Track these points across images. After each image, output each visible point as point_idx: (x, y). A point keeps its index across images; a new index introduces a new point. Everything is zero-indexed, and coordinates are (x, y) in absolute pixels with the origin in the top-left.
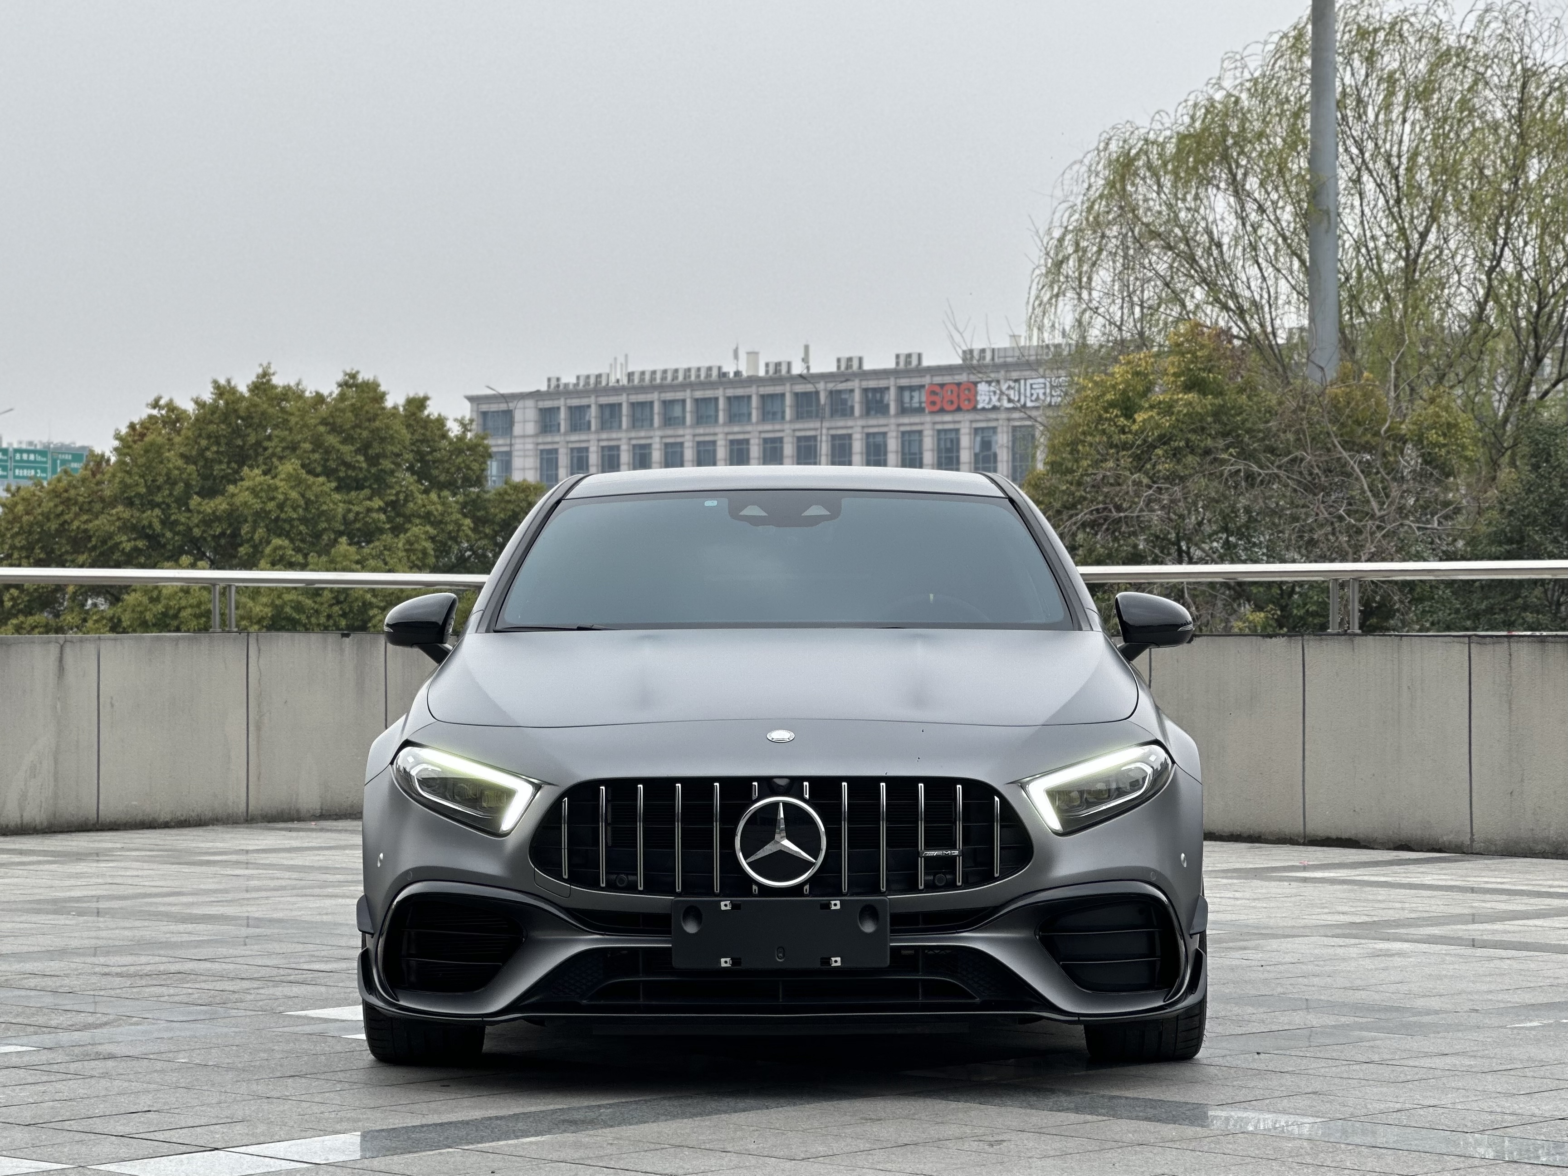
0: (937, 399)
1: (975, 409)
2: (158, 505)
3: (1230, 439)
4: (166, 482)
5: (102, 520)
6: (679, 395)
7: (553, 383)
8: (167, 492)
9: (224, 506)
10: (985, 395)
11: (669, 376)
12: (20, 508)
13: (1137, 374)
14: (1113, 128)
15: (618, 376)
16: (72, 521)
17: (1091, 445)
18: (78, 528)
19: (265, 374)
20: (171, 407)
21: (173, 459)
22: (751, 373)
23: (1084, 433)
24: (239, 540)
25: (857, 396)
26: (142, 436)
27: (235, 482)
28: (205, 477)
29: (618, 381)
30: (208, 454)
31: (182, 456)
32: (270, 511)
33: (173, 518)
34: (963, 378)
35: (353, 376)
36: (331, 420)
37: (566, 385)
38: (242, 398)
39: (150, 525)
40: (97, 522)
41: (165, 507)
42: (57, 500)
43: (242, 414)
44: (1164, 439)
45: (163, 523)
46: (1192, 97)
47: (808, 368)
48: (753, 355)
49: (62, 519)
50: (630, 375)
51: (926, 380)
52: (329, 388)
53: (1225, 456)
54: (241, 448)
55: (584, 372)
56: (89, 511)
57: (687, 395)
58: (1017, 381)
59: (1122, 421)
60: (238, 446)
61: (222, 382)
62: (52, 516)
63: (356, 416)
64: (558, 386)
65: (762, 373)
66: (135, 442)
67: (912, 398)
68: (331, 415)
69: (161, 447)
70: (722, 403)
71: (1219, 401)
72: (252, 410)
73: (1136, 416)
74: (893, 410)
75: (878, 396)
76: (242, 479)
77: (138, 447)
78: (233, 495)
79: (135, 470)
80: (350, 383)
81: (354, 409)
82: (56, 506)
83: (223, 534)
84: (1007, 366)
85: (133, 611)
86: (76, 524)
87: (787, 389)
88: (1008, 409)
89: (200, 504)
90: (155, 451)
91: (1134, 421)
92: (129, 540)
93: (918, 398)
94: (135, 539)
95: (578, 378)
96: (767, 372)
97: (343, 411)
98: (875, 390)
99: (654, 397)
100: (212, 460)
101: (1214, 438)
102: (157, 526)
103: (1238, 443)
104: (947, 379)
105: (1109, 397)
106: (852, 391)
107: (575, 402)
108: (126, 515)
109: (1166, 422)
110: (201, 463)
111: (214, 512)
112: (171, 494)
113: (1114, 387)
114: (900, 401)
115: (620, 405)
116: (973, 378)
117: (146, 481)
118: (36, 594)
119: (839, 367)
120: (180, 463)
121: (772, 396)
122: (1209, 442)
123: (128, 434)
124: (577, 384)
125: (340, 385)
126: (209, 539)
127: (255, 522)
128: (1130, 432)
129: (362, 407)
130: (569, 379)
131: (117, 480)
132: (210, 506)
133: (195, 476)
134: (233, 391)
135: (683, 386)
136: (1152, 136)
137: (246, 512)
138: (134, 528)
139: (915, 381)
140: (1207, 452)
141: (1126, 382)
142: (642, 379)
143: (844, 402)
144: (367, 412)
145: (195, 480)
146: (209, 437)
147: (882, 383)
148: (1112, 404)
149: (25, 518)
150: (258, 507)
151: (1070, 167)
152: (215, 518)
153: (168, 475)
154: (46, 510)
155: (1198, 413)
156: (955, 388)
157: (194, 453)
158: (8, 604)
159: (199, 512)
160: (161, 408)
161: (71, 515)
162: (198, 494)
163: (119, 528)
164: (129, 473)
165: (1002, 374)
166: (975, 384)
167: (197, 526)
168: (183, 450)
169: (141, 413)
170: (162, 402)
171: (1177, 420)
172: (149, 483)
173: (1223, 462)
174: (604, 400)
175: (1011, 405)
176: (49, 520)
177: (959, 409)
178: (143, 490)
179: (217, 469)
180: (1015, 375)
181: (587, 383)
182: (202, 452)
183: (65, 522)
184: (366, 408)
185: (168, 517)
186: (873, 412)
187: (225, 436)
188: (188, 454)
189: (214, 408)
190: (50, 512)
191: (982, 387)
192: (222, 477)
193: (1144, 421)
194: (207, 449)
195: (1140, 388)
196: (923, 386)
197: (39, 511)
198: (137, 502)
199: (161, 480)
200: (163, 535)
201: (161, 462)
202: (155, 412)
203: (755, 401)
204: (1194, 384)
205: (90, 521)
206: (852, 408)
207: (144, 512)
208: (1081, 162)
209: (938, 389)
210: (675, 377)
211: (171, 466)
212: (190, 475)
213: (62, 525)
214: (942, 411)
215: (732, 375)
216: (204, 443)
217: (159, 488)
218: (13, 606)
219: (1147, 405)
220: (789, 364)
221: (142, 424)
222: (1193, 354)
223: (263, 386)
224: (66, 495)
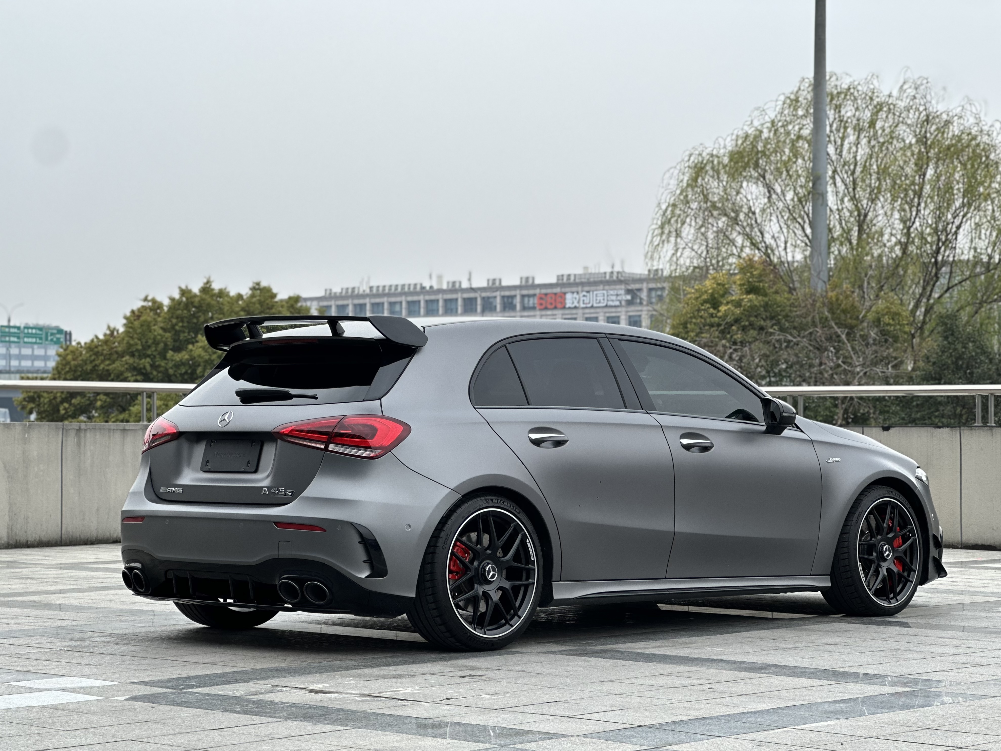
0: (543, 302)
1: (564, 308)
2: (149, 356)
3: (774, 322)
4: (153, 343)
5: (117, 364)
6: (398, 299)
7: (328, 292)
8: (153, 349)
9: (187, 357)
10: (570, 300)
11: (393, 289)
12: (70, 357)
13: (719, 284)
14: (693, 148)
15: (364, 288)
16: (100, 364)
17: (695, 324)
18: (103, 368)
19: (208, 282)
20: (154, 301)
21: (157, 330)
22: (439, 287)
23: (691, 318)
24: (195, 376)
25: (498, 300)
26: (139, 317)
27: (193, 343)
28: (175, 341)
29: (364, 291)
30: (177, 328)
31: (162, 328)
32: (213, 360)
33: (157, 363)
34: (558, 290)
35: (258, 284)
36: (247, 309)
37: (335, 293)
38: (195, 296)
39: (144, 368)
40: (114, 366)
41: (153, 357)
42: (91, 353)
43: (196, 304)
44: (737, 321)
45: (151, 366)
46: (735, 132)
47: (471, 284)
48: (440, 278)
49: (94, 364)
50: (371, 288)
51: (537, 291)
52: (245, 291)
53: (771, 330)
54: (195, 324)
55: (345, 286)
56: (109, 359)
57: (403, 299)
58: (588, 292)
59: (711, 310)
60: (194, 323)
61: (184, 287)
62: (88, 362)
63: (262, 306)
64: (330, 294)
65: (445, 287)
66: (135, 320)
67: (529, 301)
68: (248, 305)
69: (149, 323)
70: (422, 304)
71: (766, 299)
72: (202, 302)
73: (720, 308)
74: (518, 307)
75: (510, 300)
76: (197, 342)
77: (137, 323)
78: (191, 350)
79: (135, 336)
80: (256, 288)
81: (261, 303)
82: (90, 356)
83: (186, 373)
84: (582, 284)
85: (136, 416)
86: (102, 366)
87: (459, 296)
88: (583, 308)
89: (173, 356)
90: (147, 326)
91: (719, 311)
92: (133, 376)
93: (532, 302)
94: (136, 375)
95: (342, 289)
96: (448, 286)
97: (254, 303)
98: (508, 297)
99: (385, 300)
100: (180, 331)
101: (764, 320)
102: (148, 368)
103: (778, 323)
104: (549, 291)
105: (705, 297)
106: (495, 297)
107: (341, 303)
108: (131, 361)
109: (738, 311)
110: (173, 332)
111: (181, 360)
112: (156, 350)
113: (706, 292)
114: (522, 302)
115: (365, 305)
116: (564, 290)
117: (142, 343)
118: (78, 407)
119: (488, 284)
120: (161, 332)
121: (451, 300)
122: (762, 323)
123: (131, 316)
124: (341, 293)
125: (251, 289)
126: (178, 375)
127: (205, 366)
128: (716, 316)
129: (264, 301)
130: (337, 289)
131: (125, 342)
132: (178, 357)
133: (169, 339)
134: (190, 291)
135: (401, 294)
136: (715, 152)
137: (200, 360)
138: (135, 369)
139: (531, 292)
140: (762, 328)
141: (713, 289)
142: (378, 290)
143: (491, 303)
144: (268, 304)
145: (170, 343)
146: (177, 318)
147: (512, 293)
148: (706, 301)
149: (73, 363)
150: (207, 357)
151: (668, 170)
152: (182, 363)
153: (154, 339)
154: (85, 358)
155: (756, 306)
156: (553, 296)
157: (169, 327)
158: (62, 412)
159: (172, 360)
160: (149, 301)
161: (99, 361)
162: (172, 350)
163: (127, 369)
164: (132, 338)
165: (580, 289)
166: (565, 294)
167: (171, 368)
168: (162, 325)
169: (138, 304)
170: (150, 298)
171: (744, 310)
172: (144, 343)
173: (771, 334)
174: (357, 302)
175: (584, 306)
176: (86, 364)
177: (555, 308)
178: (140, 347)
179: (182, 336)
180: (587, 288)
181: (347, 292)
182: (173, 326)
183: (96, 365)
184: (267, 302)
185: (154, 363)
186: (507, 309)
187: (186, 317)
188: (165, 327)
189: (179, 302)
190: (86, 360)
191: (569, 296)
192: (185, 341)
193: (725, 311)
194: (176, 324)
195: (721, 292)
196: (534, 295)
197: (80, 358)
198: (137, 354)
199: (150, 342)
200: (152, 373)
201: (150, 332)
202: (145, 304)
203: (441, 303)
204: (752, 290)
205: (109, 365)
206: (495, 307)
207: (141, 360)
208: (675, 167)
209: (543, 296)
210: (396, 289)
211: (156, 333)
212: (167, 338)
213: (94, 367)
214: (546, 308)
215: (428, 288)
216: (174, 321)
217: (149, 347)
218: (65, 413)
219: (725, 302)
220: (460, 283)
221: (139, 310)
222: (751, 273)
223: (206, 289)
224: (96, 350)
